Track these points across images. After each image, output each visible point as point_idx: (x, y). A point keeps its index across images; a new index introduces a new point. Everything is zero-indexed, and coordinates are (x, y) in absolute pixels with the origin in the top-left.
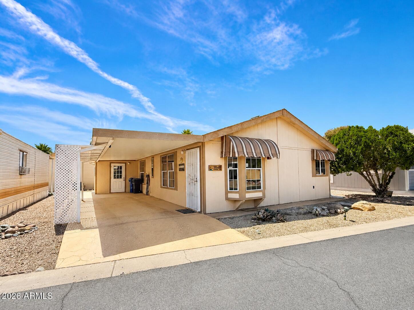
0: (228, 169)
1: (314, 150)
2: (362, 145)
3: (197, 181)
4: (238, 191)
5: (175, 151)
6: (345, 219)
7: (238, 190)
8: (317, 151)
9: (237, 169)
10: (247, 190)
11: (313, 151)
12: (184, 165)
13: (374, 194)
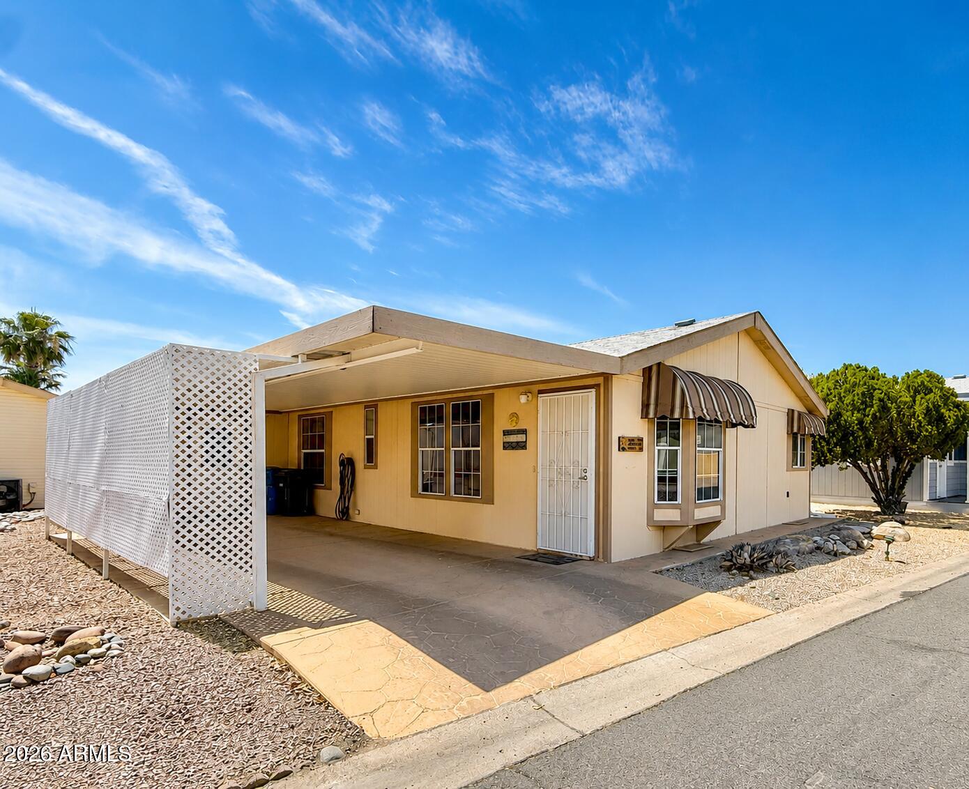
0: (656, 448)
1: (793, 411)
2: (875, 406)
3: (584, 478)
4: (679, 504)
5: (490, 391)
6: (887, 559)
7: (679, 501)
8: (800, 414)
9: (679, 448)
10: (697, 502)
11: (791, 413)
12: (526, 434)
13: (879, 509)
